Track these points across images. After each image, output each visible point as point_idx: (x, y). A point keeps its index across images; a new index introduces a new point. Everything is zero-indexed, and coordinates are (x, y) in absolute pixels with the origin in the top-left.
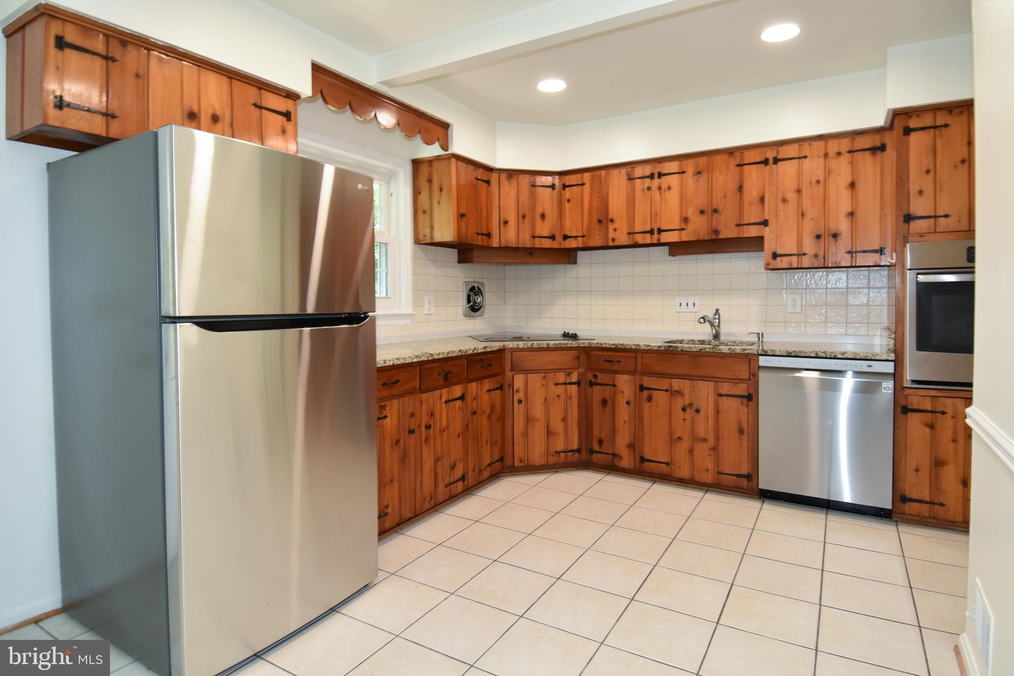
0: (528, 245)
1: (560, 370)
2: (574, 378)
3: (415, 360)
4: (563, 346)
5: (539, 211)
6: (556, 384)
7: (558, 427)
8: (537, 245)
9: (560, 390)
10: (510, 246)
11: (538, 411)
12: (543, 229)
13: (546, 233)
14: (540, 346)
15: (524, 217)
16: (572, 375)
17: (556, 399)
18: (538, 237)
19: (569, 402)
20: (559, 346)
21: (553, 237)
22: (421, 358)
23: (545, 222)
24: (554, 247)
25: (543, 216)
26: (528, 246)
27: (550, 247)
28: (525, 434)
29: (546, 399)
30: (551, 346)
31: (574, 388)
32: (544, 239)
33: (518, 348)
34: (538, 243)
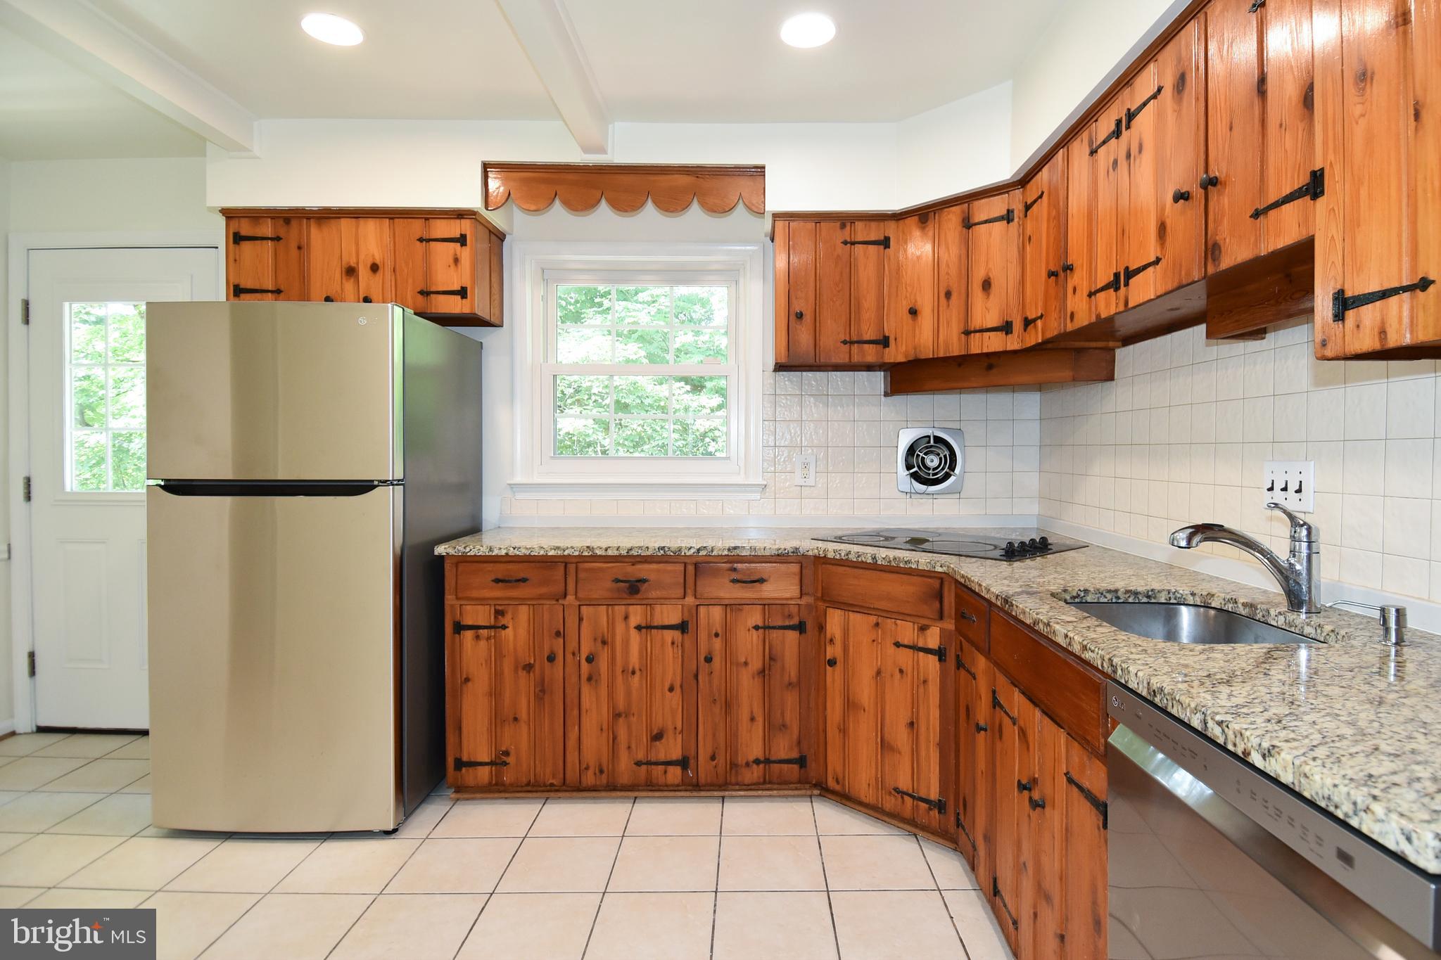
0: (956, 350)
1: (903, 616)
2: (933, 639)
3: (551, 553)
4: (902, 565)
5: (979, 275)
6: (897, 645)
7: (901, 737)
8: (975, 349)
9: (905, 657)
10: (923, 357)
11: (865, 692)
12: (987, 312)
13: (992, 320)
14: (860, 560)
15: (948, 295)
16: (929, 632)
17: (897, 675)
18: (976, 331)
19: (921, 690)
20: (893, 564)
21: (1006, 328)
23: (992, 296)
24: (1009, 348)
25: (987, 285)
26: (956, 353)
27: (1001, 349)
28: (843, 731)
29: (879, 673)
30: (879, 562)
31: (932, 661)
32: (986, 335)
33: (825, 556)
34: (979, 345)
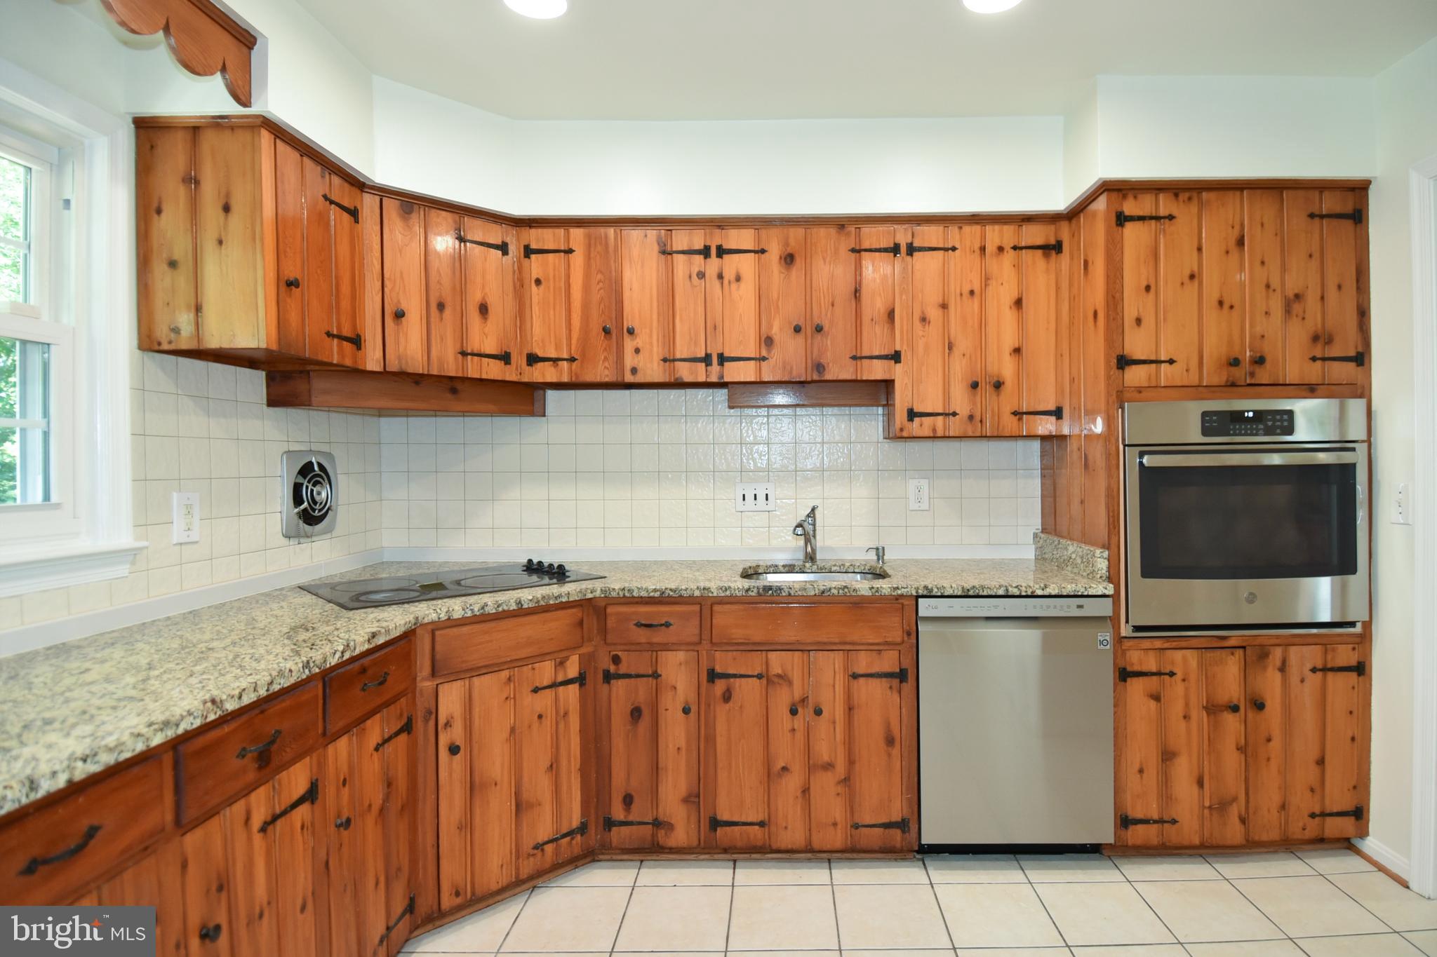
0: (452, 370)
1: (542, 657)
2: (572, 670)
3: (157, 740)
4: (551, 602)
5: (475, 297)
6: (536, 690)
7: (539, 786)
8: (472, 373)
9: (544, 701)
10: (410, 370)
11: (496, 762)
12: (486, 338)
13: (490, 347)
14: (500, 609)
15: (441, 307)
16: (568, 663)
17: (536, 725)
18: (473, 354)
19: (562, 726)
20: (542, 603)
21: (505, 358)
22: (177, 725)
23: (489, 322)
24: (507, 379)
25: (484, 309)
26: (452, 374)
27: (500, 379)
28: (467, 826)
29: (513, 730)
30: (525, 606)
31: (573, 690)
32: (485, 360)
33: (449, 619)
34: (473, 369)
